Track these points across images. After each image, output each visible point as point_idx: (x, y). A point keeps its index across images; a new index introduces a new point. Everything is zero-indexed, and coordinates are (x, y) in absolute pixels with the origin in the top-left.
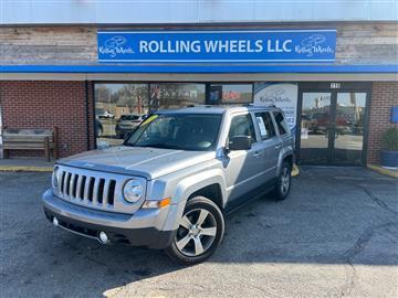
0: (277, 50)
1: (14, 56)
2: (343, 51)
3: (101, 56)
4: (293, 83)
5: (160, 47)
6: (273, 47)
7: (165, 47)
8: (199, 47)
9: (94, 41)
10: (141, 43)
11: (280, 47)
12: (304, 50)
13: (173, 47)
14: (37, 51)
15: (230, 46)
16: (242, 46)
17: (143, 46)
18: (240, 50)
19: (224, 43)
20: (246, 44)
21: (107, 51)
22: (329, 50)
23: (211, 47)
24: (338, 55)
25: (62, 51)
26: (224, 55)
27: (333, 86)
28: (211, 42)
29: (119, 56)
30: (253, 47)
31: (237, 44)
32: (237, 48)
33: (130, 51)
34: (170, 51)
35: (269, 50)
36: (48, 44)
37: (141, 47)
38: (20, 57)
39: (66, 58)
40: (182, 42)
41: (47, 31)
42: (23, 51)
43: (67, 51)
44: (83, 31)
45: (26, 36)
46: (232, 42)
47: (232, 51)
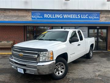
0: (84, 17)
1: (4, 18)
2: (102, 18)
3: (32, 18)
4: (87, 26)
5: (50, 16)
6: (83, 17)
7: (52, 16)
8: (62, 16)
9: (30, 14)
10: (45, 15)
11: (85, 17)
12: (91, 18)
13: (54, 16)
14: (12, 17)
15: (71, 16)
16: (74, 16)
17: (46, 16)
18: (74, 17)
19: (69, 15)
20: (75, 16)
21: (34, 17)
22: (98, 18)
23: (65, 16)
24: (100, 19)
25: (20, 17)
26: (69, 19)
27: (98, 27)
28: (65, 15)
29: (38, 19)
30: (77, 16)
31: (73, 16)
32: (73, 17)
33: (41, 17)
34: (53, 17)
35: (82, 17)
36: (16, 14)
37: (45, 16)
38: (6, 18)
39: (21, 19)
40: (57, 15)
41: (16, 11)
42: (7, 17)
43: (22, 17)
44: (27, 11)
45: (8, 12)
46: (71, 15)
47: (71, 17)
